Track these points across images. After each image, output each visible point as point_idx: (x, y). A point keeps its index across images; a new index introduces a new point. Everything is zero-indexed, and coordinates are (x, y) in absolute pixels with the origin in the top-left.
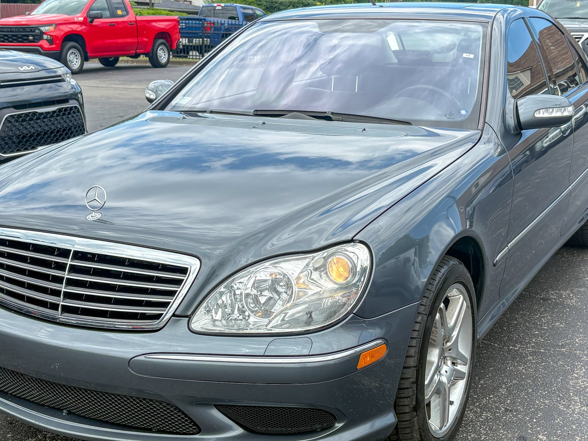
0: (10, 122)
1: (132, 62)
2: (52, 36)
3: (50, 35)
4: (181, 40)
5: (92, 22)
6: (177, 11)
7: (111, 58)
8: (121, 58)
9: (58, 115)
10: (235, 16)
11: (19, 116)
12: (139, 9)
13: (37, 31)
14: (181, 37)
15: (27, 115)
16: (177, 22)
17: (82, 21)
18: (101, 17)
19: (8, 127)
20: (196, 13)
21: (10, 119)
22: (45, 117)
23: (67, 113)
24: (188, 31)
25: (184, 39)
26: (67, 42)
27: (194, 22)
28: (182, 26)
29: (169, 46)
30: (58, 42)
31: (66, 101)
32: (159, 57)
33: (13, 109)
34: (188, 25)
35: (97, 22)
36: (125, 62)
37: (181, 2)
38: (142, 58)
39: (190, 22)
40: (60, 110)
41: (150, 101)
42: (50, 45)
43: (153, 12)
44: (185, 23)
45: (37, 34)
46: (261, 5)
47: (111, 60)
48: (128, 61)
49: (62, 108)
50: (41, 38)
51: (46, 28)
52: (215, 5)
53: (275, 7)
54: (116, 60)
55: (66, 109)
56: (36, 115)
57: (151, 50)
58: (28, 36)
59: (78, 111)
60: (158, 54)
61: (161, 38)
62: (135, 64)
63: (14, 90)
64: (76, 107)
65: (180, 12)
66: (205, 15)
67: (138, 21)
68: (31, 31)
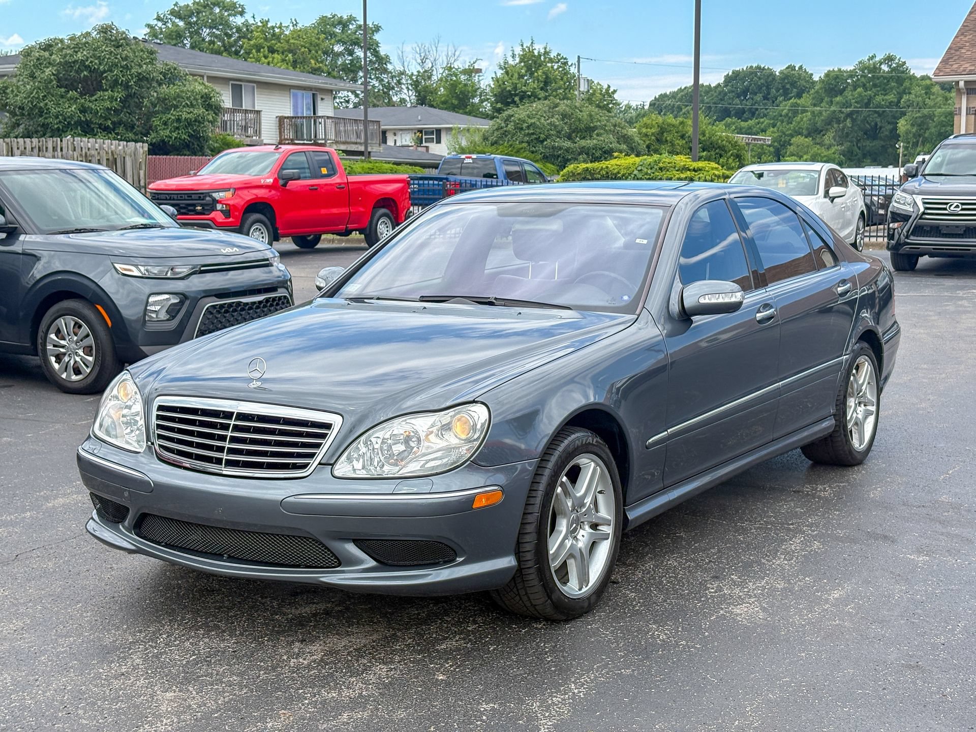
0: (211, 313)
1: (340, 241)
2: (229, 205)
3: (226, 205)
4: (411, 209)
5: (285, 185)
6: (407, 164)
7: (310, 236)
8: (323, 237)
9: (265, 306)
10: (494, 172)
11: (222, 306)
12: (348, 161)
13: (208, 198)
14: (412, 205)
15: (230, 305)
16: (406, 183)
17: (270, 184)
18: (299, 179)
19: (209, 319)
20: (436, 166)
21: (210, 310)
22: (251, 308)
23: (275, 303)
24: (422, 196)
25: (416, 208)
26: (248, 214)
27: (431, 182)
28: (414, 188)
29: (395, 218)
30: (237, 213)
31: (273, 289)
32: (379, 234)
33: (214, 298)
34: (422, 188)
35: (292, 185)
36: (329, 241)
37: (411, 148)
38: (355, 235)
39: (426, 182)
40: (267, 300)
41: (319, 288)
42: (226, 218)
43: (370, 165)
44: (418, 184)
45: (208, 203)
46: (536, 152)
47: (309, 238)
48: (333, 241)
49: (270, 298)
50: (213, 209)
51: (221, 194)
52: (463, 156)
53: (559, 156)
54: (317, 240)
55: (274, 299)
56: (240, 305)
57: (368, 224)
58: (194, 205)
59: (288, 302)
60: (378, 230)
61: (383, 207)
62: (343, 245)
63: (202, 277)
64: (285, 297)
65: (411, 164)
66: (447, 172)
67: (351, 183)
68: (200, 198)
